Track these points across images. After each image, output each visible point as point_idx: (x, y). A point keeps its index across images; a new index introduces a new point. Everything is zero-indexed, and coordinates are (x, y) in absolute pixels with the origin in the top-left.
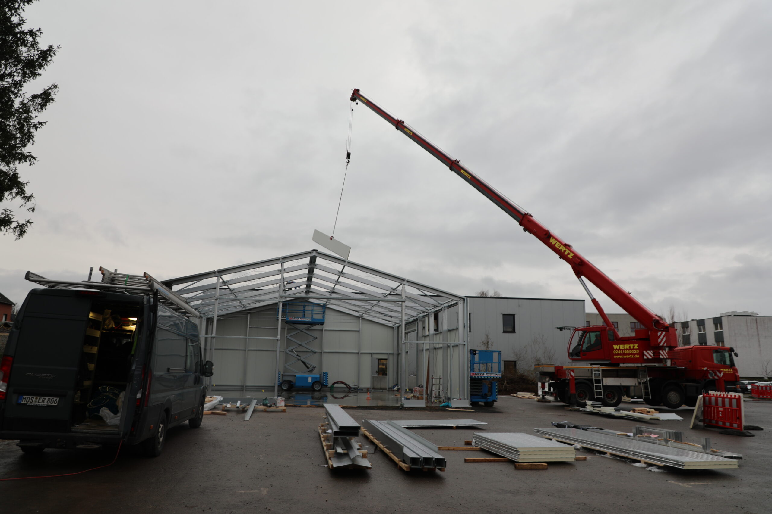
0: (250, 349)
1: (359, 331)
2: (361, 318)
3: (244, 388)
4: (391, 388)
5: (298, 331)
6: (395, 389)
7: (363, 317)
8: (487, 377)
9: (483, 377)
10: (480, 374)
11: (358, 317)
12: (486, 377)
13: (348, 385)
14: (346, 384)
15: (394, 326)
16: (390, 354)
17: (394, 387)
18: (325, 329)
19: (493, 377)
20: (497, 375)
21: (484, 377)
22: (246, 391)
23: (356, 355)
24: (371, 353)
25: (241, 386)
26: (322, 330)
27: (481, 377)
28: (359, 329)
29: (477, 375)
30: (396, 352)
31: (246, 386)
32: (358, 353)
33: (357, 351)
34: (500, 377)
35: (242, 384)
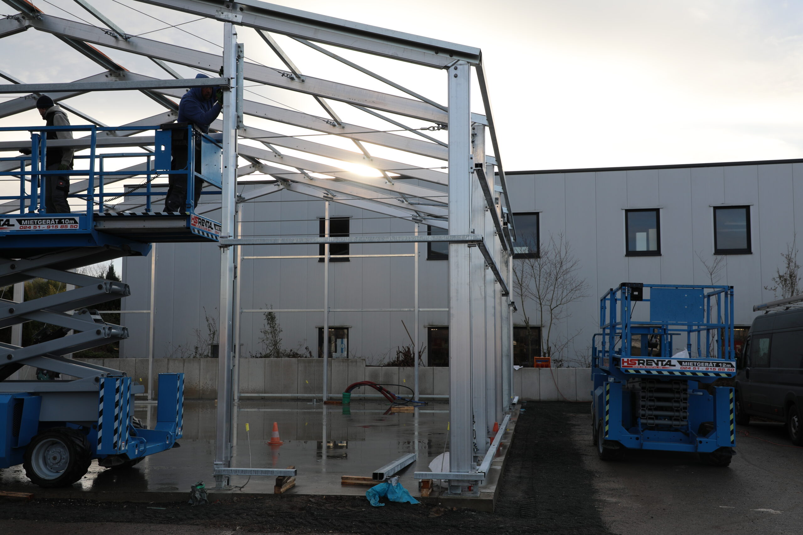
8: (682, 373)
9: (666, 373)
10: (657, 364)
12: (677, 374)
19: (706, 374)
20: (718, 365)
21: (671, 372)
27: (659, 372)
29: (645, 366)
34: (728, 374)
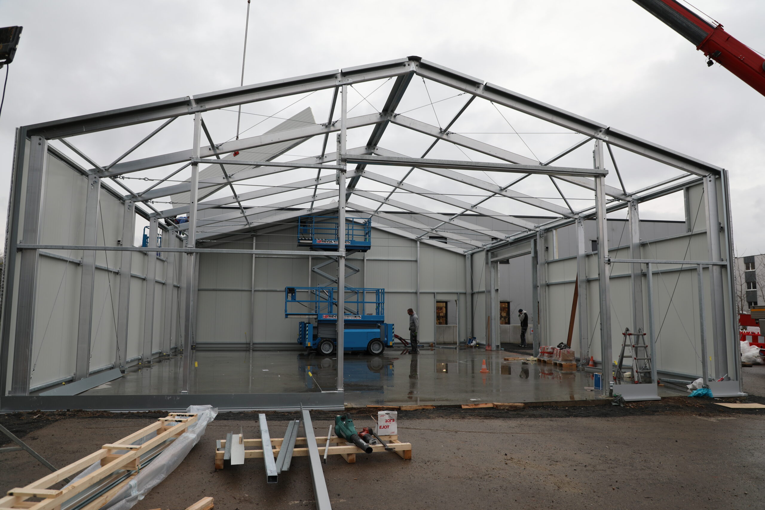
0: (257, 289)
1: (416, 261)
2: (418, 242)
3: (251, 347)
4: (464, 343)
5: (331, 261)
6: (472, 344)
7: (422, 241)
11: (414, 241)
13: (404, 340)
14: (400, 339)
15: (466, 254)
16: (460, 293)
17: (471, 341)
18: (367, 258)
22: (253, 351)
23: (413, 296)
24: (434, 293)
25: (246, 344)
26: (363, 260)
28: (417, 258)
30: (469, 291)
31: (254, 344)
32: (416, 293)
33: (414, 291)
35: (248, 341)
